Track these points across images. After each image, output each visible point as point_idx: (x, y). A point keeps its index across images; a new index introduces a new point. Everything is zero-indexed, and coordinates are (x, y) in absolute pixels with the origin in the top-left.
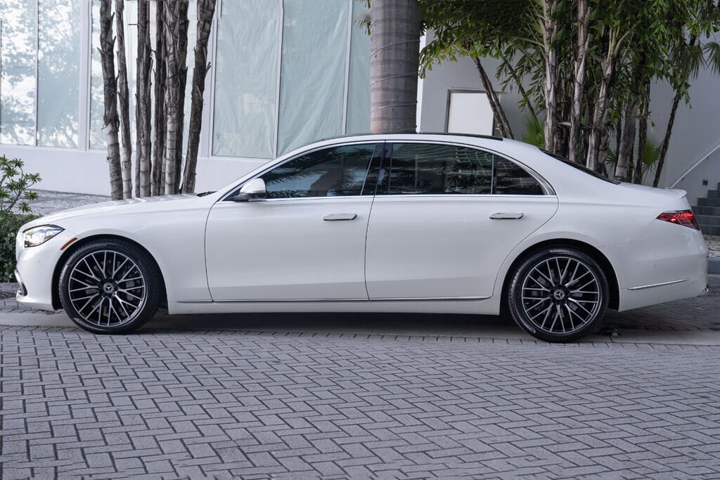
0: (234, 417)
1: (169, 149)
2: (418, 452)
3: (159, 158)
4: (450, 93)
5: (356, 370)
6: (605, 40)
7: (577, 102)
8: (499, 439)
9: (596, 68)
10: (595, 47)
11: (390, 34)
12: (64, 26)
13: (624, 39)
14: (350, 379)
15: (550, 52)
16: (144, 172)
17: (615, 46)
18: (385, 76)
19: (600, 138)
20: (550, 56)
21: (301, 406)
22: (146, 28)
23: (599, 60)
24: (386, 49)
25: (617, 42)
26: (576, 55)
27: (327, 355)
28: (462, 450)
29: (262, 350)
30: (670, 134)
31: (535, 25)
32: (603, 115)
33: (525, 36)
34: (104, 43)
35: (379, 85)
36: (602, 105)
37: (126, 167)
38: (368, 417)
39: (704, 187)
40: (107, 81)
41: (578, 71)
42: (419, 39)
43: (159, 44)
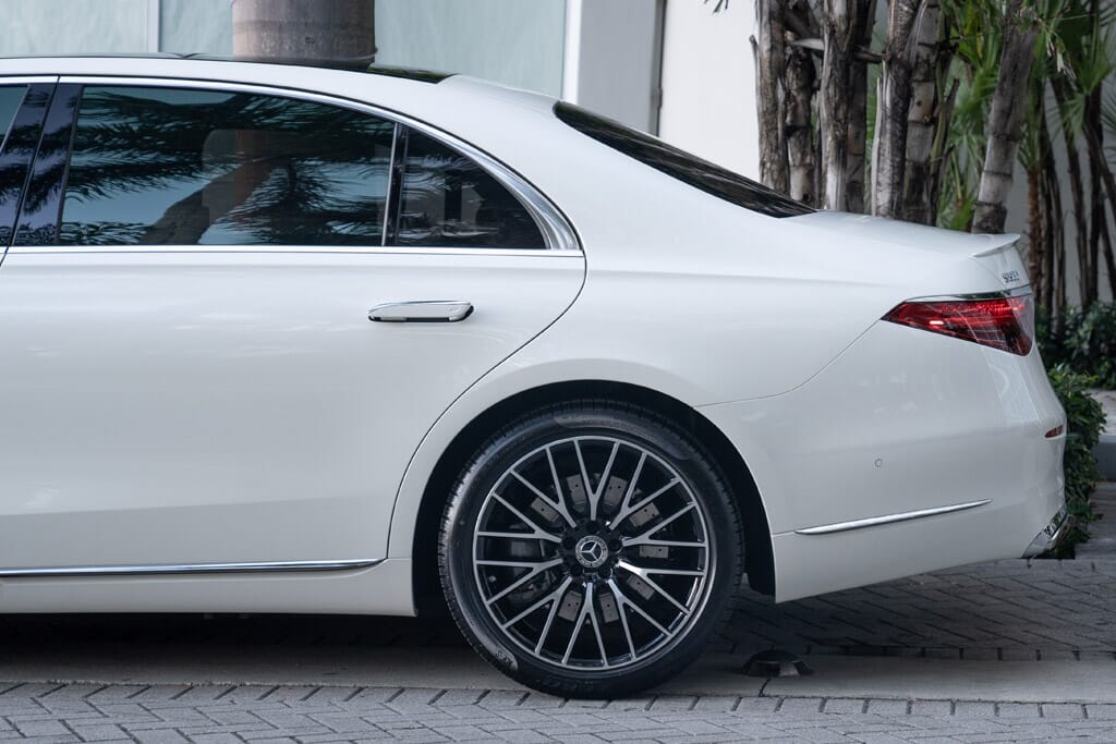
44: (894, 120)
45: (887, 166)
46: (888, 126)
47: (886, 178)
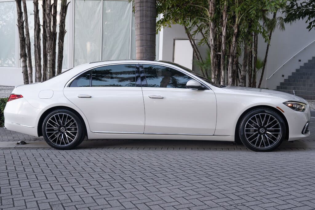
0: (63, 189)
1: (49, 68)
2: (142, 203)
3: (45, 72)
4: (174, 40)
5: (123, 164)
6: (234, 17)
7: (223, 44)
8: (179, 196)
9: (231, 29)
10: (230, 20)
11: (143, 16)
12: (10, 14)
13: (242, 17)
14: (119, 169)
15: (211, 23)
16: (38, 78)
17: (238, 20)
18: (141, 34)
19: (234, 59)
20: (212, 24)
21: (94, 183)
22: (37, 15)
23: (232, 26)
24: (141, 23)
25: (239, 18)
26: (222, 24)
27: (112, 158)
28: (161, 202)
29: (84, 156)
30: (267, 56)
31: (205, 12)
32: (234, 49)
33: (201, 16)
34: (19, 22)
35: (139, 38)
36: (234, 45)
37: (30, 76)
38: (124, 187)
39: (283, 77)
40: (21, 39)
41: (223, 31)
42: (156, 18)
43: (44, 22)
44: (232, 64)
45: (231, 70)
46: (231, 65)
47: (230, 72)
